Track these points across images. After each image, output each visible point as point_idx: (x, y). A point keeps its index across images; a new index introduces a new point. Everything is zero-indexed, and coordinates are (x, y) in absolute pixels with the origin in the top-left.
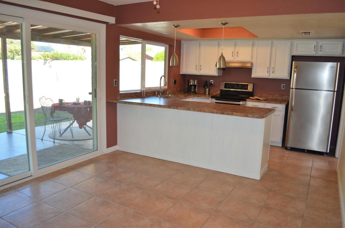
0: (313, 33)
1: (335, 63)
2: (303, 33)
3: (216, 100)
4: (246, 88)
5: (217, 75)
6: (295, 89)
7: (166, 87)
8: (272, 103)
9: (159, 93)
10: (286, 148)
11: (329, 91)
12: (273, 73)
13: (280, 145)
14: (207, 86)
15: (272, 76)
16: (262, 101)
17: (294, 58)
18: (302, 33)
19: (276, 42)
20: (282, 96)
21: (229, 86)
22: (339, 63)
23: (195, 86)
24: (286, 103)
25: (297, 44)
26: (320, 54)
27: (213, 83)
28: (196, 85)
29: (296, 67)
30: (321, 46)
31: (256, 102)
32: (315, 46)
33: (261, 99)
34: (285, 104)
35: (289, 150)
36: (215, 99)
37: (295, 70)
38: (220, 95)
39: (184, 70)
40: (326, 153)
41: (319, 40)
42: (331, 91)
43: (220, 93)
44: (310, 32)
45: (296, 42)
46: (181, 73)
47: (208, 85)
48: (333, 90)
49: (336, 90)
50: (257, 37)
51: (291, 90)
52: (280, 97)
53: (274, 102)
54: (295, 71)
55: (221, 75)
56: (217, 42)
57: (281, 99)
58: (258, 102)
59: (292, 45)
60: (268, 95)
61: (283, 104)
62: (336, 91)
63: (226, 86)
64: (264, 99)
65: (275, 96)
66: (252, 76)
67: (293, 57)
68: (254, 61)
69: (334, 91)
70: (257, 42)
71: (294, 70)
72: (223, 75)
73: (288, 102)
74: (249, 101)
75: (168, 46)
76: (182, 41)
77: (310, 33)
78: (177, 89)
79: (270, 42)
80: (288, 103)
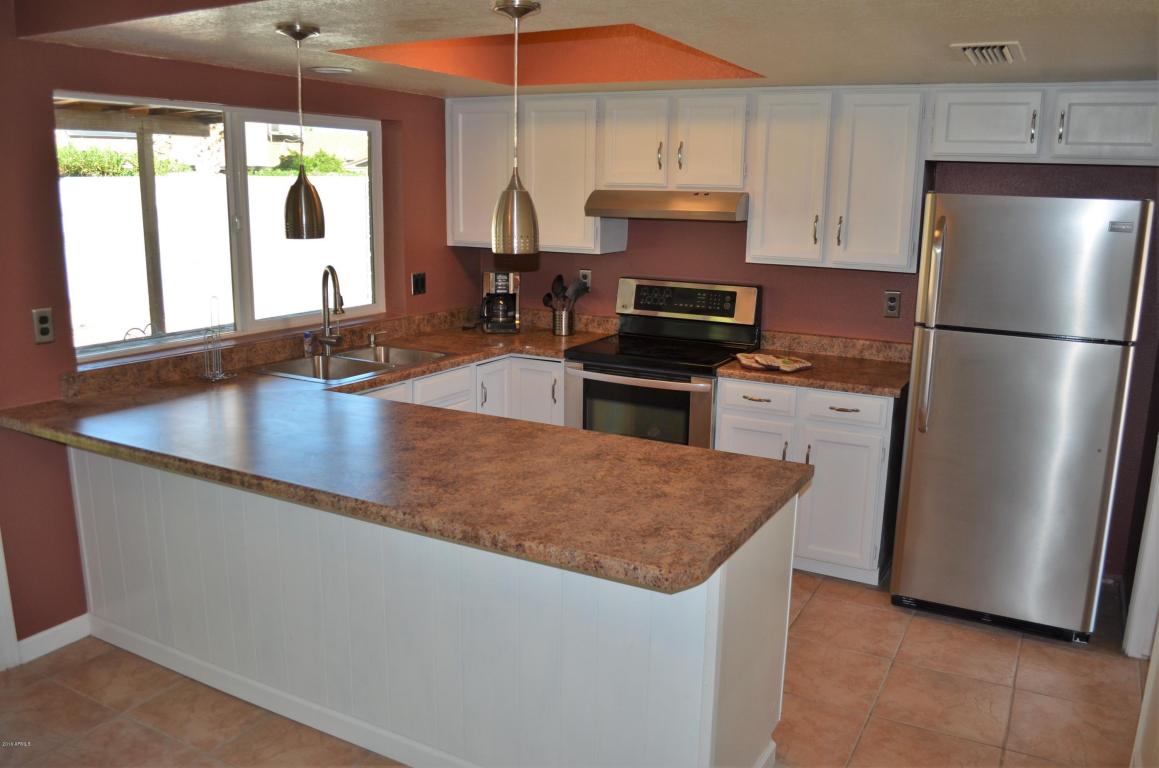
0: (1020, 47)
1: (1134, 205)
2: (968, 53)
3: (586, 368)
4: (727, 306)
5: (598, 252)
6: (938, 327)
7: (382, 308)
8: (831, 388)
9: (322, 343)
10: (897, 601)
11: (1101, 341)
12: (842, 245)
13: (873, 578)
14: (565, 297)
15: (838, 258)
16: (785, 378)
17: (937, 175)
18: (965, 49)
19: (852, 97)
20: (888, 344)
21: (655, 300)
22: (1152, 205)
23: (510, 299)
24: (898, 392)
25: (950, 105)
26: (1060, 152)
27: (589, 281)
28: (514, 295)
29: (939, 223)
30: (1063, 116)
31: (757, 379)
32: (1034, 116)
33: (784, 367)
34: (892, 394)
35: (909, 607)
36: (581, 365)
37: (937, 233)
38: (620, 336)
39: (462, 229)
40: (1084, 636)
41: (1052, 88)
42: (1111, 342)
43: (618, 327)
44: (1002, 47)
45: (946, 96)
46: (450, 243)
47: (570, 292)
48: (1121, 338)
49: (1134, 337)
50: (756, 75)
51: (917, 330)
52: (879, 351)
53: (839, 385)
54: (937, 239)
55: (624, 249)
56: (594, 102)
57: (880, 358)
58: (767, 381)
59: (925, 112)
60: (825, 341)
61: (881, 394)
62: (1134, 344)
63: (643, 296)
64: (798, 366)
65: (854, 346)
66: (748, 260)
67: (931, 166)
68: (755, 188)
69: (1125, 344)
70: (766, 99)
71: (932, 232)
72: (628, 247)
73: (903, 385)
74: (730, 376)
75: (378, 124)
76: (448, 102)
77: (1006, 50)
78: (432, 315)
79: (821, 97)
80: (905, 391)
